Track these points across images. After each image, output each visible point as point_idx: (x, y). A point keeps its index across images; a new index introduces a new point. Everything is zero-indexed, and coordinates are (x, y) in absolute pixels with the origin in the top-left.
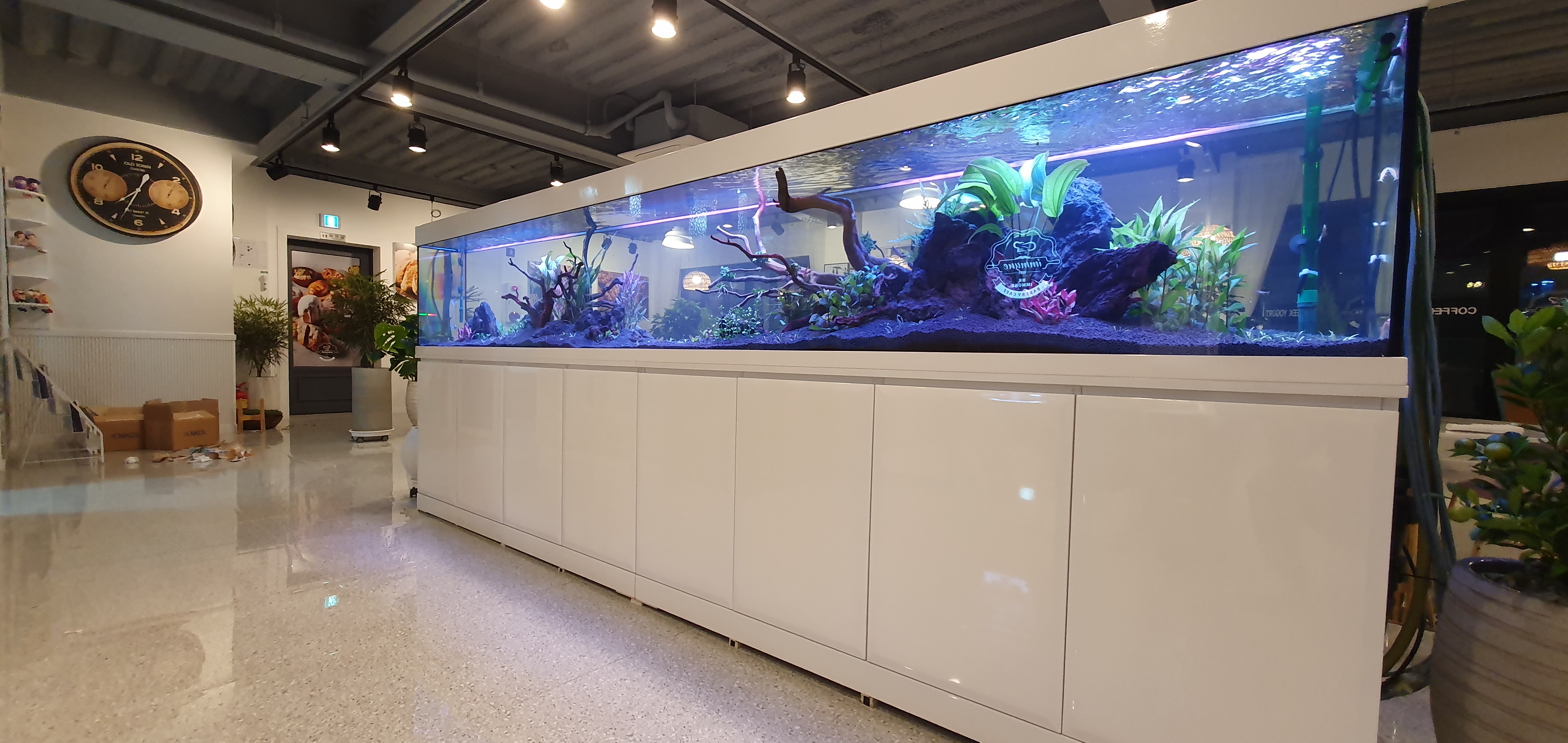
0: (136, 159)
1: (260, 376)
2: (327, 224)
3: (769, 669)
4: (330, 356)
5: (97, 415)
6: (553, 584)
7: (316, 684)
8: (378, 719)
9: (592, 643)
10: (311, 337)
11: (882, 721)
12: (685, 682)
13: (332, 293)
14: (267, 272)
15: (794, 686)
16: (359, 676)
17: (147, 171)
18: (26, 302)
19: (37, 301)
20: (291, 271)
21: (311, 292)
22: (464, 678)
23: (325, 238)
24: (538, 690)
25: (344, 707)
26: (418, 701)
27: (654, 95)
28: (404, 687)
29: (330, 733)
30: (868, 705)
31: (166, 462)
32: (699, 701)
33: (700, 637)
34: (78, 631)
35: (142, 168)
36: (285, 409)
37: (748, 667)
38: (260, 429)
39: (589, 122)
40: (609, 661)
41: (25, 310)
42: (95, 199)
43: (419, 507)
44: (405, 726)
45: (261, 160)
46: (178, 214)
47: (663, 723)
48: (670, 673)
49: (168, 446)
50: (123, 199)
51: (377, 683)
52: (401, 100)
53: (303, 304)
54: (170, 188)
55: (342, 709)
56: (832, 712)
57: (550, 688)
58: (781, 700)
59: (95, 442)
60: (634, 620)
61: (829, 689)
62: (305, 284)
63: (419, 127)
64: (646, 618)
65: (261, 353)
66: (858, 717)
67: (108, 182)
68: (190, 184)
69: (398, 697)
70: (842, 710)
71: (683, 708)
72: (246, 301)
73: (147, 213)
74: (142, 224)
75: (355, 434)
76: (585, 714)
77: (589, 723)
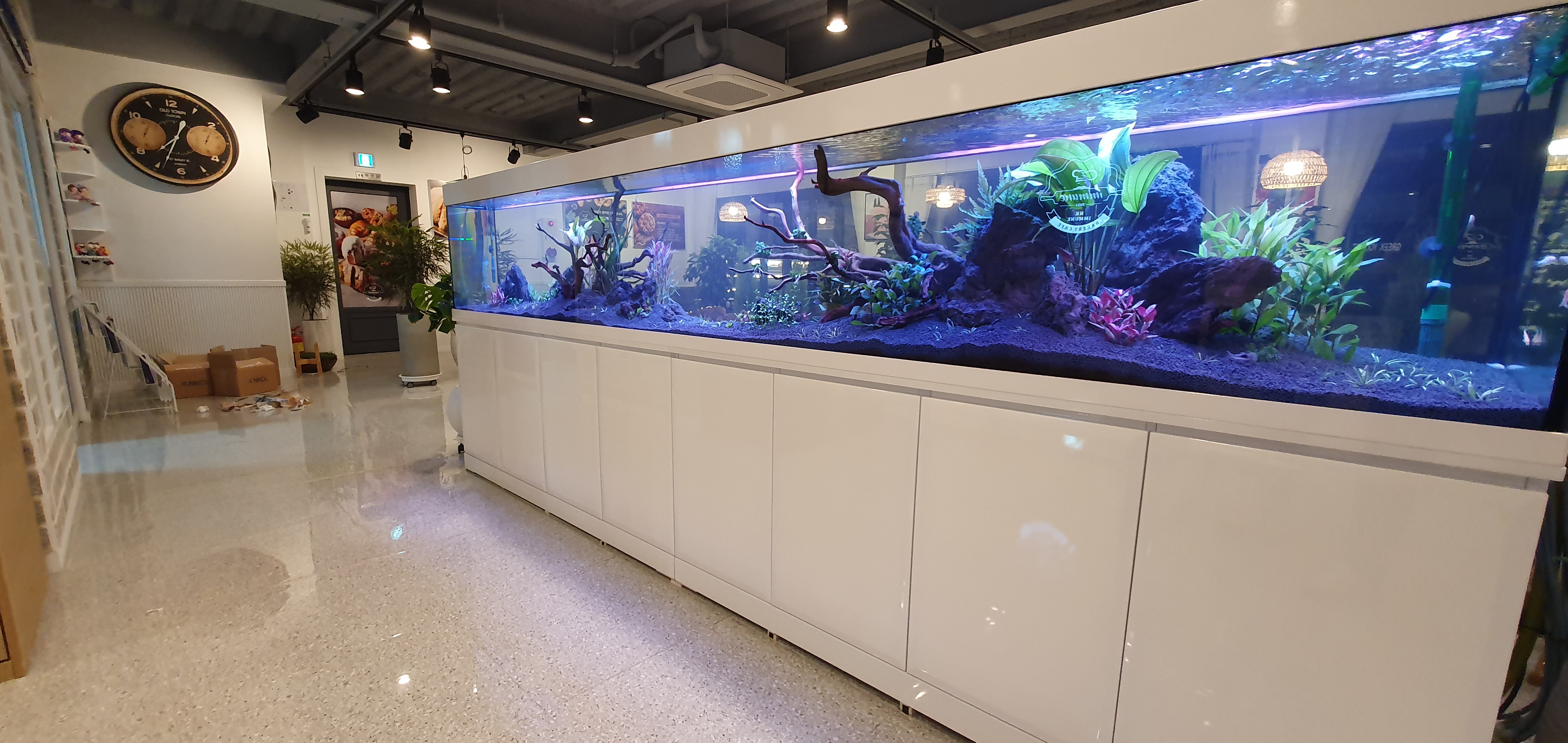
0: (171, 105)
1: (313, 320)
2: (361, 163)
3: (808, 666)
4: (377, 296)
5: (167, 364)
6: (596, 560)
7: (374, 675)
8: (432, 718)
9: (634, 632)
10: (357, 278)
11: (921, 733)
12: (725, 680)
13: (373, 232)
14: (309, 215)
15: (832, 687)
16: (414, 667)
17: (183, 118)
18: (88, 255)
19: (98, 254)
20: (332, 212)
21: (352, 233)
22: (511, 671)
23: (361, 178)
24: (582, 687)
25: (401, 703)
26: (469, 697)
27: (683, 19)
28: (455, 680)
29: (388, 734)
30: (908, 714)
31: (234, 411)
32: (739, 704)
33: (740, 626)
34: (159, 609)
35: (178, 114)
36: (339, 352)
37: (788, 663)
38: (317, 372)
39: (616, 51)
40: (650, 653)
41: (87, 263)
42: (137, 149)
43: (467, 466)
44: (457, 727)
45: (291, 101)
46: (218, 160)
47: (703, 729)
48: (709, 670)
49: (233, 392)
50: (163, 147)
51: (430, 675)
52: (419, 43)
53: (347, 245)
54: (206, 134)
55: (399, 705)
56: (871, 722)
57: (593, 685)
58: (819, 704)
59: (167, 391)
60: (674, 604)
61: (868, 692)
62: (346, 225)
63: (442, 66)
64: (686, 602)
65: (311, 297)
66: (897, 728)
67: (147, 129)
68: (225, 130)
69: (451, 693)
70: (881, 718)
71: (723, 712)
72: (292, 245)
73: (188, 161)
74: (185, 173)
75: (406, 379)
76: (628, 717)
77: (631, 728)
